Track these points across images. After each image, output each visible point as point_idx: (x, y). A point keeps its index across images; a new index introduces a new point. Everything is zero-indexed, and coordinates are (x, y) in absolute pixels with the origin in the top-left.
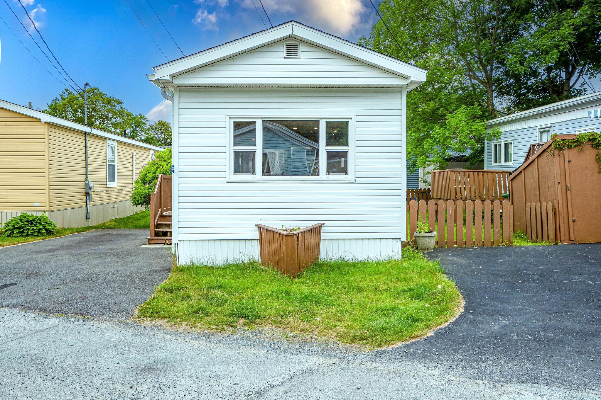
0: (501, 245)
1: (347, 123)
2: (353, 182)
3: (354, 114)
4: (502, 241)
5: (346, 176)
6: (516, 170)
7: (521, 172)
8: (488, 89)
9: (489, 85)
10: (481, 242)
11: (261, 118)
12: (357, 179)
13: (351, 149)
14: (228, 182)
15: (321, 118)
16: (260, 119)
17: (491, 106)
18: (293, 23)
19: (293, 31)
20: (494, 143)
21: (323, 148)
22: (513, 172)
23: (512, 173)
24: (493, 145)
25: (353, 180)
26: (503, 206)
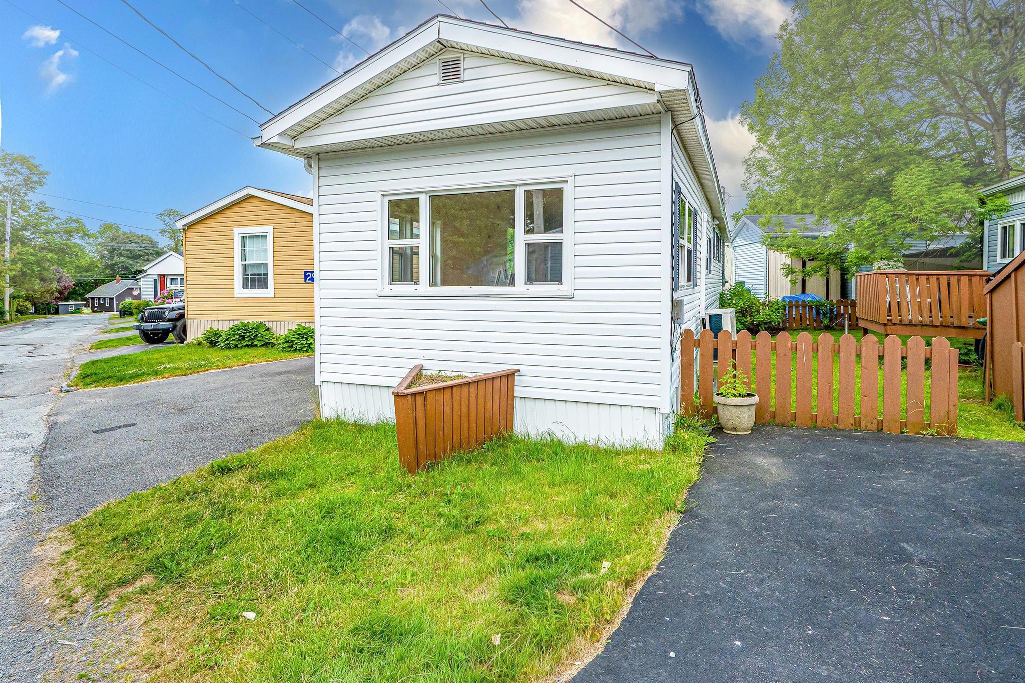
0: (924, 432)
1: (560, 191)
2: (571, 298)
3: (571, 173)
4: (929, 424)
5: (559, 287)
6: (999, 272)
7: (1009, 276)
8: (996, 133)
9: (997, 126)
10: (875, 422)
11: (426, 192)
12: (576, 292)
13: (567, 237)
14: (381, 297)
15: (516, 185)
16: (424, 195)
17: (1001, 161)
18: (440, 19)
19: (440, 32)
20: (1001, 224)
21: (520, 239)
22: (994, 276)
23: (991, 278)
24: (999, 227)
25: (570, 294)
26: (931, 350)
